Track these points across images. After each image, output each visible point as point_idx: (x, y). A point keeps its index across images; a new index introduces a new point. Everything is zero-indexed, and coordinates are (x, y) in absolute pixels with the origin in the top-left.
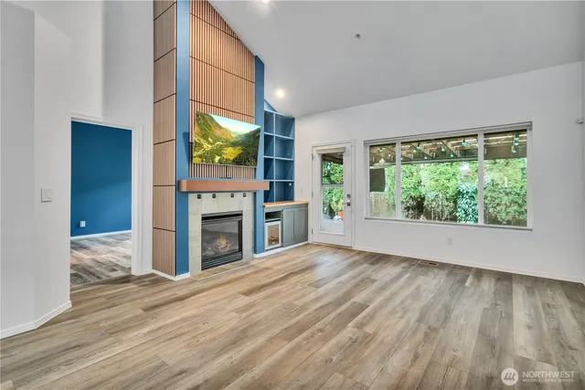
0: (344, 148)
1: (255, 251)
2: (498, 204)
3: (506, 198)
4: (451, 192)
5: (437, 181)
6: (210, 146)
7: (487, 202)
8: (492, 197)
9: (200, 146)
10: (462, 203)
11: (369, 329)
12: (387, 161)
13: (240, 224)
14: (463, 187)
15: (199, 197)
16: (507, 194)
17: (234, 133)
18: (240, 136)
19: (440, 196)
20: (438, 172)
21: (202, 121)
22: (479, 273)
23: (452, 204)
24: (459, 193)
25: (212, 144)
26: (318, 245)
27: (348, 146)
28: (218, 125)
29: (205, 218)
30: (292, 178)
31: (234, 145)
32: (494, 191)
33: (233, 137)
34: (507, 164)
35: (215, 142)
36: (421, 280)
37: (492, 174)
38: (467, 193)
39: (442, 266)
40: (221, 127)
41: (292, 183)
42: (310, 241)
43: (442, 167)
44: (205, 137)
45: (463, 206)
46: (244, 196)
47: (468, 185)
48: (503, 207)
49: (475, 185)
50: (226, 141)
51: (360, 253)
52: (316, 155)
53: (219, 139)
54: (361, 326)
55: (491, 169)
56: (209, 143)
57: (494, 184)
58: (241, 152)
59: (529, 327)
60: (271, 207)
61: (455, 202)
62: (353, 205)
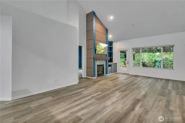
0: (127, 50)
1: (106, 74)
2: (168, 64)
3: (170, 62)
4: (153, 61)
5: (149, 57)
6: (99, 50)
7: (164, 64)
8: (166, 62)
9: (97, 50)
10: (157, 64)
11: (140, 86)
12: (136, 52)
13: (103, 67)
14: (157, 59)
15: (97, 61)
16: (170, 61)
19: (150, 62)
20: (150, 55)
22: (162, 79)
23: (154, 64)
24: (156, 61)
26: (120, 73)
27: (128, 49)
29: (98, 66)
30: (112, 56)
32: (166, 61)
33: (103, 48)
34: (170, 53)
36: (148, 80)
37: (166, 56)
38: (158, 61)
39: (153, 78)
41: (112, 58)
42: (117, 72)
43: (151, 54)
44: (98, 48)
45: (157, 65)
46: (104, 61)
47: (159, 59)
48: (169, 65)
49: (161, 59)
51: (131, 75)
52: (119, 51)
53: (100, 48)
54: (137, 85)
55: (166, 54)
57: (166, 59)
59: (171, 86)
60: (110, 63)
61: (155, 64)
62: (129, 63)
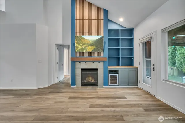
6: (81, 47)
9: (78, 47)
15: (80, 63)
17: (91, 40)
18: (94, 41)
21: (77, 38)
25: (82, 46)
28: (83, 38)
29: (82, 70)
31: (91, 45)
33: (90, 42)
35: (83, 45)
40: (85, 39)
44: (79, 44)
46: (99, 63)
50: (88, 44)
53: (84, 44)
56: (81, 46)
58: (94, 48)
60: (113, 68)
